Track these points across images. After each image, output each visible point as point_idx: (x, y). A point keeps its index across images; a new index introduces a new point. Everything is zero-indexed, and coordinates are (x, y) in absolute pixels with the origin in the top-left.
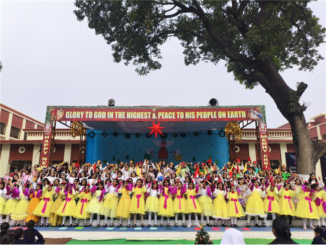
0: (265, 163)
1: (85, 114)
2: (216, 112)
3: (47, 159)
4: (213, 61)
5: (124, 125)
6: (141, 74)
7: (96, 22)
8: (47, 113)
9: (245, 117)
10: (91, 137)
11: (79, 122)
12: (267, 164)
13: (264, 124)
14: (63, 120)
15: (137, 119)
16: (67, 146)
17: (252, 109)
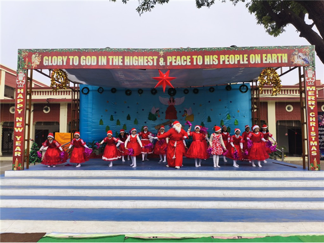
0: (311, 123)
1: (68, 60)
2: (247, 55)
5: (123, 77)
6: (143, 9)
8: (19, 59)
9: (286, 62)
10: (85, 94)
11: (62, 70)
12: (314, 125)
13: (312, 71)
14: (40, 68)
15: (138, 66)
16: (63, 105)
17: (297, 50)
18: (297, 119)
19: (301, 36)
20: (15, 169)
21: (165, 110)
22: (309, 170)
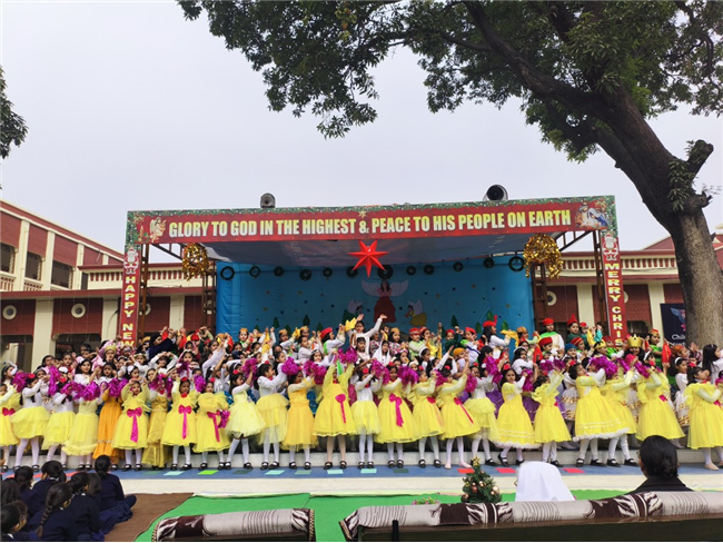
0: (615, 325)
1: (210, 227)
2: (502, 214)
3: (134, 327)
4: (492, 99)
5: (298, 250)
6: (331, 134)
7: (227, 21)
8: (129, 227)
9: (569, 223)
10: (227, 279)
11: (199, 245)
12: (620, 328)
13: (612, 238)
14: (163, 241)
15: (325, 234)
16: (175, 299)
17: (585, 204)
19: (616, 166)
21: (372, 306)
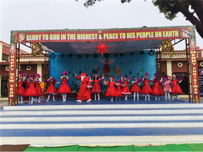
0: (194, 74)
1: (42, 37)
2: (153, 32)
3: (14, 74)
5: (76, 47)
6: (88, 4)
8: (11, 37)
9: (178, 36)
10: (53, 58)
11: (38, 43)
12: (196, 75)
13: (193, 42)
14: (24, 42)
15: (86, 40)
16: (39, 65)
17: (184, 28)
18: (185, 71)
19: (186, 20)
20: (10, 105)
21: (102, 67)
22: (193, 103)
